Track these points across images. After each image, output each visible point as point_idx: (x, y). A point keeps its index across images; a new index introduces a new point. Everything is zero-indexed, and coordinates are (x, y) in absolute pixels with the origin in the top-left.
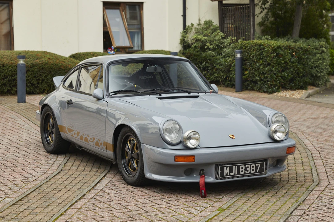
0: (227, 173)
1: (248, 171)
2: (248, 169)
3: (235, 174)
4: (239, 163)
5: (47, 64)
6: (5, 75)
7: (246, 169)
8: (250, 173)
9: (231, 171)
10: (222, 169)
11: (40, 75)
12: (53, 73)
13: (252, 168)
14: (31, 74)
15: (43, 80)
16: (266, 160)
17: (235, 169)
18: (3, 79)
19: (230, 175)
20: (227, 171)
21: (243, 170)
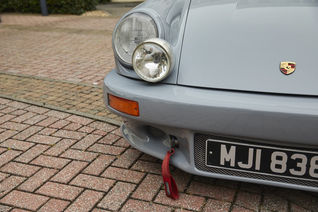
0: (228, 160)
1: (299, 169)
2: (302, 165)
3: (253, 168)
4: (268, 143)
7: (292, 164)
8: (307, 175)
9: (242, 155)
10: (215, 149)
13: (314, 166)
17: (254, 155)
19: (237, 166)
20: (228, 155)
21: (284, 163)
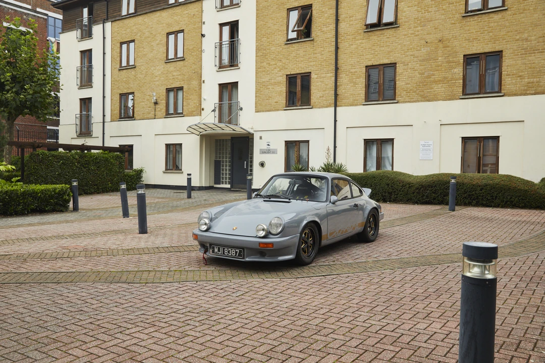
2: (230, 252)
3: (221, 254)
4: (224, 246)
5: (497, 184)
6: (465, 191)
8: (232, 255)
9: (219, 251)
10: (213, 248)
11: (493, 192)
12: (503, 192)
13: (233, 252)
14: (485, 192)
15: (496, 197)
16: (243, 248)
17: (221, 249)
18: (464, 194)
19: (218, 253)
20: (216, 250)
21: (227, 252)
